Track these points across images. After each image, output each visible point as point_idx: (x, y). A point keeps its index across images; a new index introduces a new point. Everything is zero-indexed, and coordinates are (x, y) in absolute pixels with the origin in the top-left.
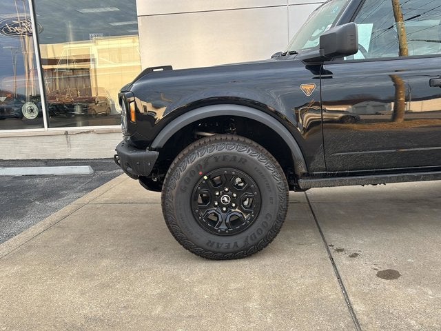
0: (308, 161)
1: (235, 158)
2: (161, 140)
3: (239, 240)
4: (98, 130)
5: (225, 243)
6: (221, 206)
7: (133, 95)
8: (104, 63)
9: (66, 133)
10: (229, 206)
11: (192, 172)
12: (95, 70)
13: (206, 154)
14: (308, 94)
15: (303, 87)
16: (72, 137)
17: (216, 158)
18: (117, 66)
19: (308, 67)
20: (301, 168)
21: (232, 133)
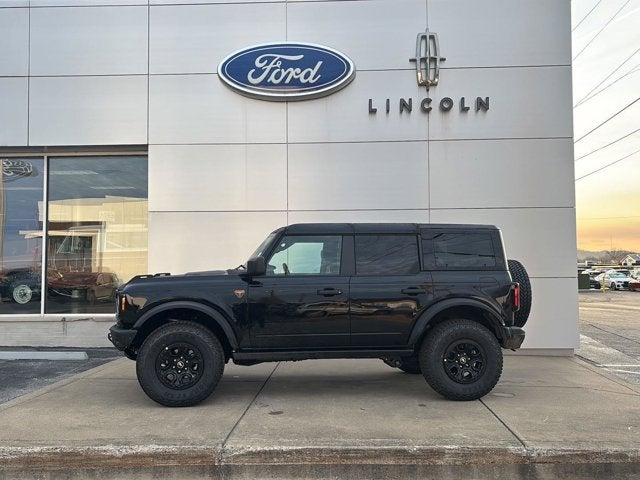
0: (239, 340)
1: (187, 336)
2: (138, 323)
3: (187, 393)
4: (97, 318)
5: (177, 395)
6: (177, 369)
7: (125, 293)
8: (113, 247)
9: (64, 320)
10: (183, 370)
11: (157, 345)
12: (101, 254)
13: (168, 333)
14: (240, 297)
15: (236, 292)
16: (69, 324)
17: (175, 335)
18: (125, 250)
19: (243, 279)
20: (233, 344)
21: (195, 321)
